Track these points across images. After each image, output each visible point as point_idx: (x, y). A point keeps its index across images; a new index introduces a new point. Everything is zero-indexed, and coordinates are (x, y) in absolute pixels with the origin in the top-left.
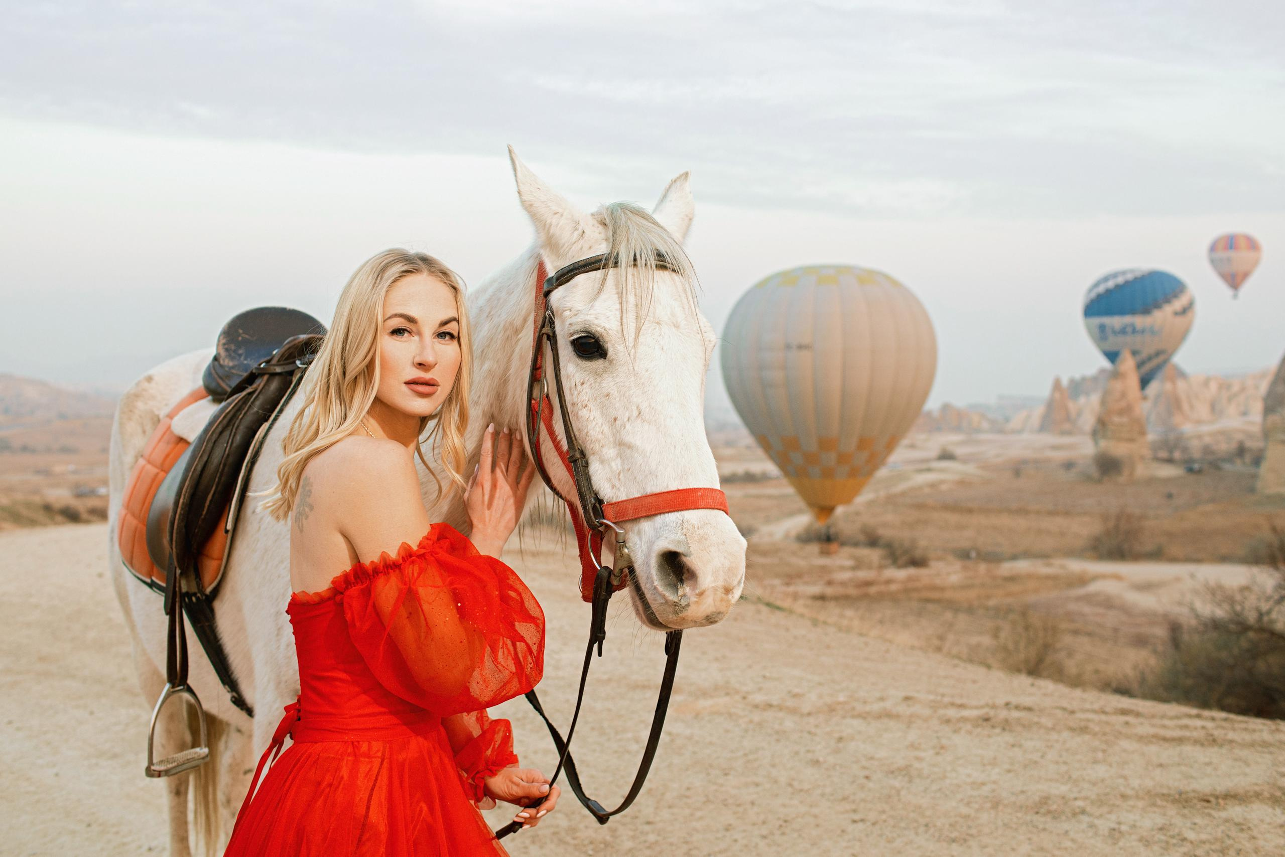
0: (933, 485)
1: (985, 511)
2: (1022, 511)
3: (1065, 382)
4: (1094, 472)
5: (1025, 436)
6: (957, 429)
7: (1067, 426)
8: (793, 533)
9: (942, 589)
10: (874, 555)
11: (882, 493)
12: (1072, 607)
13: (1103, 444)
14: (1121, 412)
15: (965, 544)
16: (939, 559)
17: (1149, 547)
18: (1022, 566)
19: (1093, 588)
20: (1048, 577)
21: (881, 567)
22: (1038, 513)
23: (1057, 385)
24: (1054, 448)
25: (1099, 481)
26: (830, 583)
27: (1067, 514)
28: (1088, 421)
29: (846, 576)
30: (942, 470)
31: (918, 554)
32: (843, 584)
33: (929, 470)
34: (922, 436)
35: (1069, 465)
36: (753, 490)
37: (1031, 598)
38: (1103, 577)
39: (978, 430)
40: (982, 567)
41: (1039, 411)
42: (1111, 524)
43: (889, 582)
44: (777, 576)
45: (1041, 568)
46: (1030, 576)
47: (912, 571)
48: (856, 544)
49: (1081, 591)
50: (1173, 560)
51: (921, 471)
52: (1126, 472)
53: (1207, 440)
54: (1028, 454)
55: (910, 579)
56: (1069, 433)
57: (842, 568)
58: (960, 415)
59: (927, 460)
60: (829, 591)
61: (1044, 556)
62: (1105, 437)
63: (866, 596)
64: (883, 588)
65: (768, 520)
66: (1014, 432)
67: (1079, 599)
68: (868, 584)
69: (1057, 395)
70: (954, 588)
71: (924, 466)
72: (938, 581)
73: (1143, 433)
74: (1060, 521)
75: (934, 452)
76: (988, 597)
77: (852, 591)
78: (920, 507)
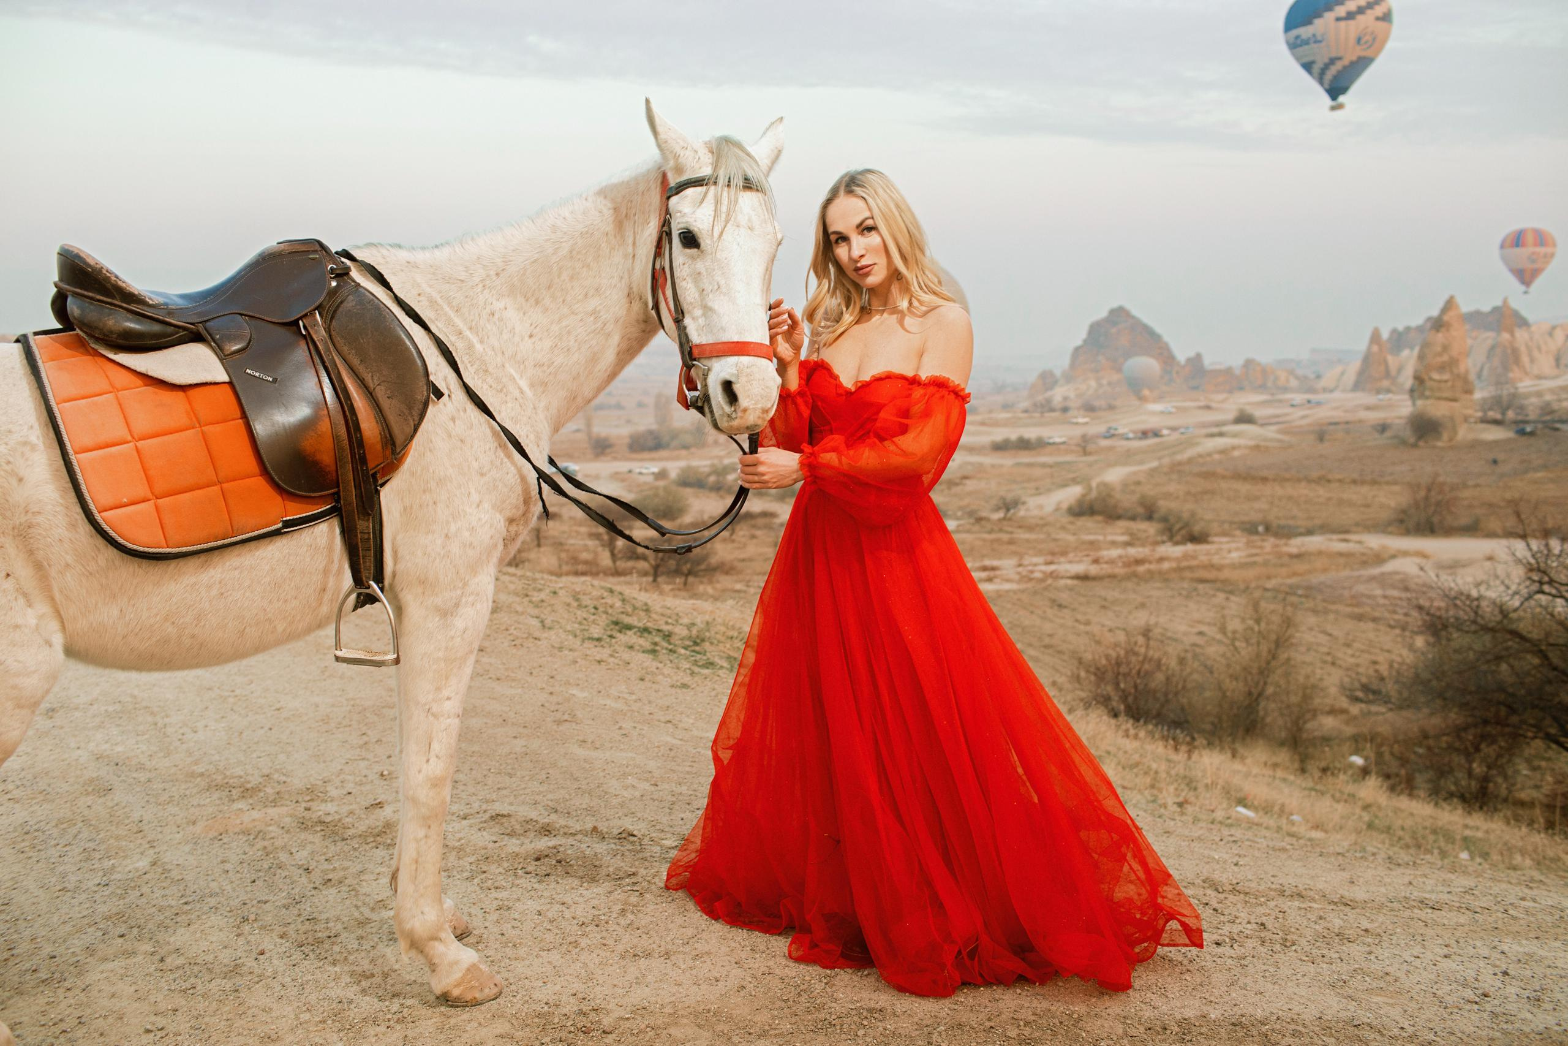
0: (1223, 452)
1: (1281, 480)
2: (1323, 480)
3: (1385, 335)
4: (1409, 435)
5: (1337, 395)
6: (1262, 388)
7: (1386, 383)
8: (1065, 506)
9: (1219, 568)
10: (1150, 529)
11: (1166, 461)
12: (1361, 588)
13: (1419, 403)
14: (1442, 368)
15: (1255, 517)
16: (1224, 534)
17: (1464, 521)
18: (1315, 542)
19: (1390, 567)
20: (1341, 554)
21: (1156, 543)
22: (1340, 481)
23: (1375, 337)
24: (1368, 408)
25: (1415, 446)
26: (1096, 561)
27: (1374, 483)
28: (1407, 380)
29: (1115, 553)
30: (1235, 435)
31: (1197, 529)
32: (1111, 562)
33: (1221, 435)
34: (1221, 397)
35: (1383, 428)
36: (1025, 458)
37: (1315, 579)
38: (1405, 554)
39: (1285, 389)
40: (1270, 543)
41: (1355, 366)
42: (1423, 493)
43: (1161, 560)
44: (1040, 553)
45: (1335, 544)
46: (1320, 553)
47: (1190, 547)
48: (1133, 518)
49: (1376, 571)
50: (1491, 535)
51: (1212, 435)
52: (1445, 436)
53: (1548, 397)
54: (1338, 415)
55: (1186, 556)
56: (1388, 391)
57: (1114, 544)
58: (1265, 371)
59: (1224, 423)
60: (1094, 570)
61: (1343, 530)
62: (1422, 396)
63: (1135, 575)
64: (1153, 567)
65: (1038, 492)
66: (1325, 390)
67: (1372, 579)
68: (1139, 562)
69: (1375, 348)
70: (1233, 566)
71: (1215, 430)
72: (1216, 560)
73: (1469, 391)
74: (1365, 489)
75: (1231, 416)
76: (1269, 578)
77: (1120, 570)
78: (1208, 475)
